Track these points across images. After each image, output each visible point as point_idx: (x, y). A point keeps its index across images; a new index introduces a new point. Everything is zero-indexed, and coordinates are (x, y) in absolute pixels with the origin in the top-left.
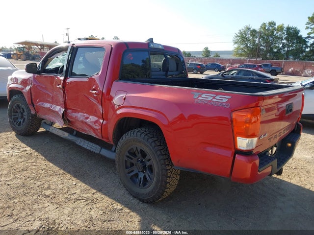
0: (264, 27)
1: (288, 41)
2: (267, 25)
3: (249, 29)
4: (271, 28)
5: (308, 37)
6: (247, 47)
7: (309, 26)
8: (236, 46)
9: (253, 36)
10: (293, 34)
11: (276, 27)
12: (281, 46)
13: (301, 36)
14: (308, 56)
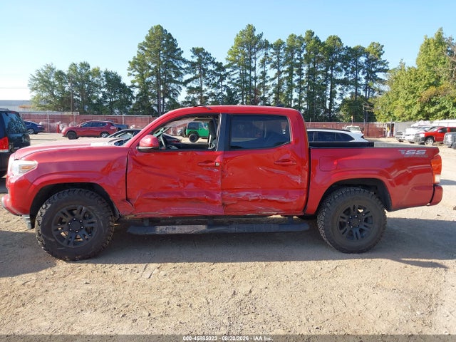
0: (74, 69)
1: (109, 89)
2: (78, 66)
3: (52, 69)
4: (84, 71)
5: (133, 86)
6: (54, 96)
7: (131, 72)
8: (35, 93)
9: (60, 80)
10: (113, 81)
11: (91, 69)
12: (101, 96)
13: (124, 84)
14: (136, 110)
